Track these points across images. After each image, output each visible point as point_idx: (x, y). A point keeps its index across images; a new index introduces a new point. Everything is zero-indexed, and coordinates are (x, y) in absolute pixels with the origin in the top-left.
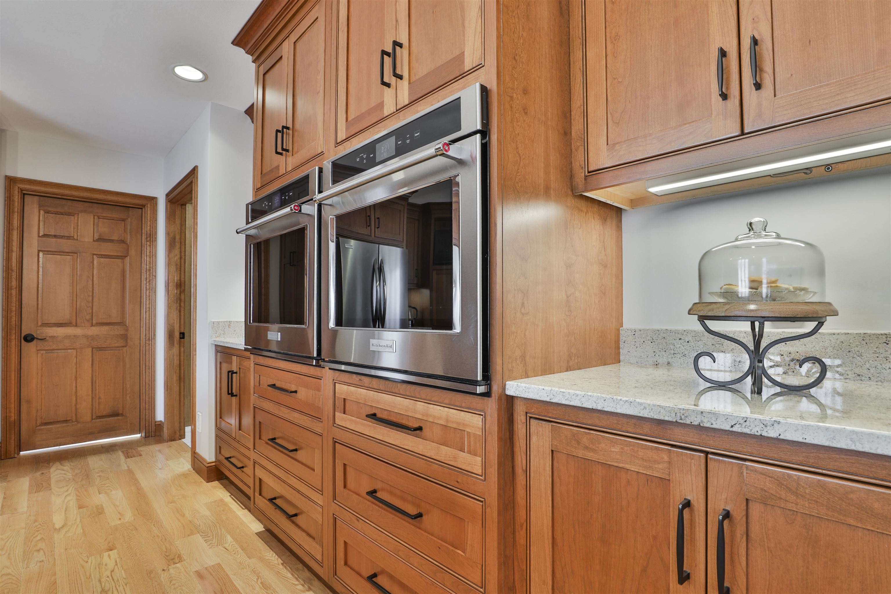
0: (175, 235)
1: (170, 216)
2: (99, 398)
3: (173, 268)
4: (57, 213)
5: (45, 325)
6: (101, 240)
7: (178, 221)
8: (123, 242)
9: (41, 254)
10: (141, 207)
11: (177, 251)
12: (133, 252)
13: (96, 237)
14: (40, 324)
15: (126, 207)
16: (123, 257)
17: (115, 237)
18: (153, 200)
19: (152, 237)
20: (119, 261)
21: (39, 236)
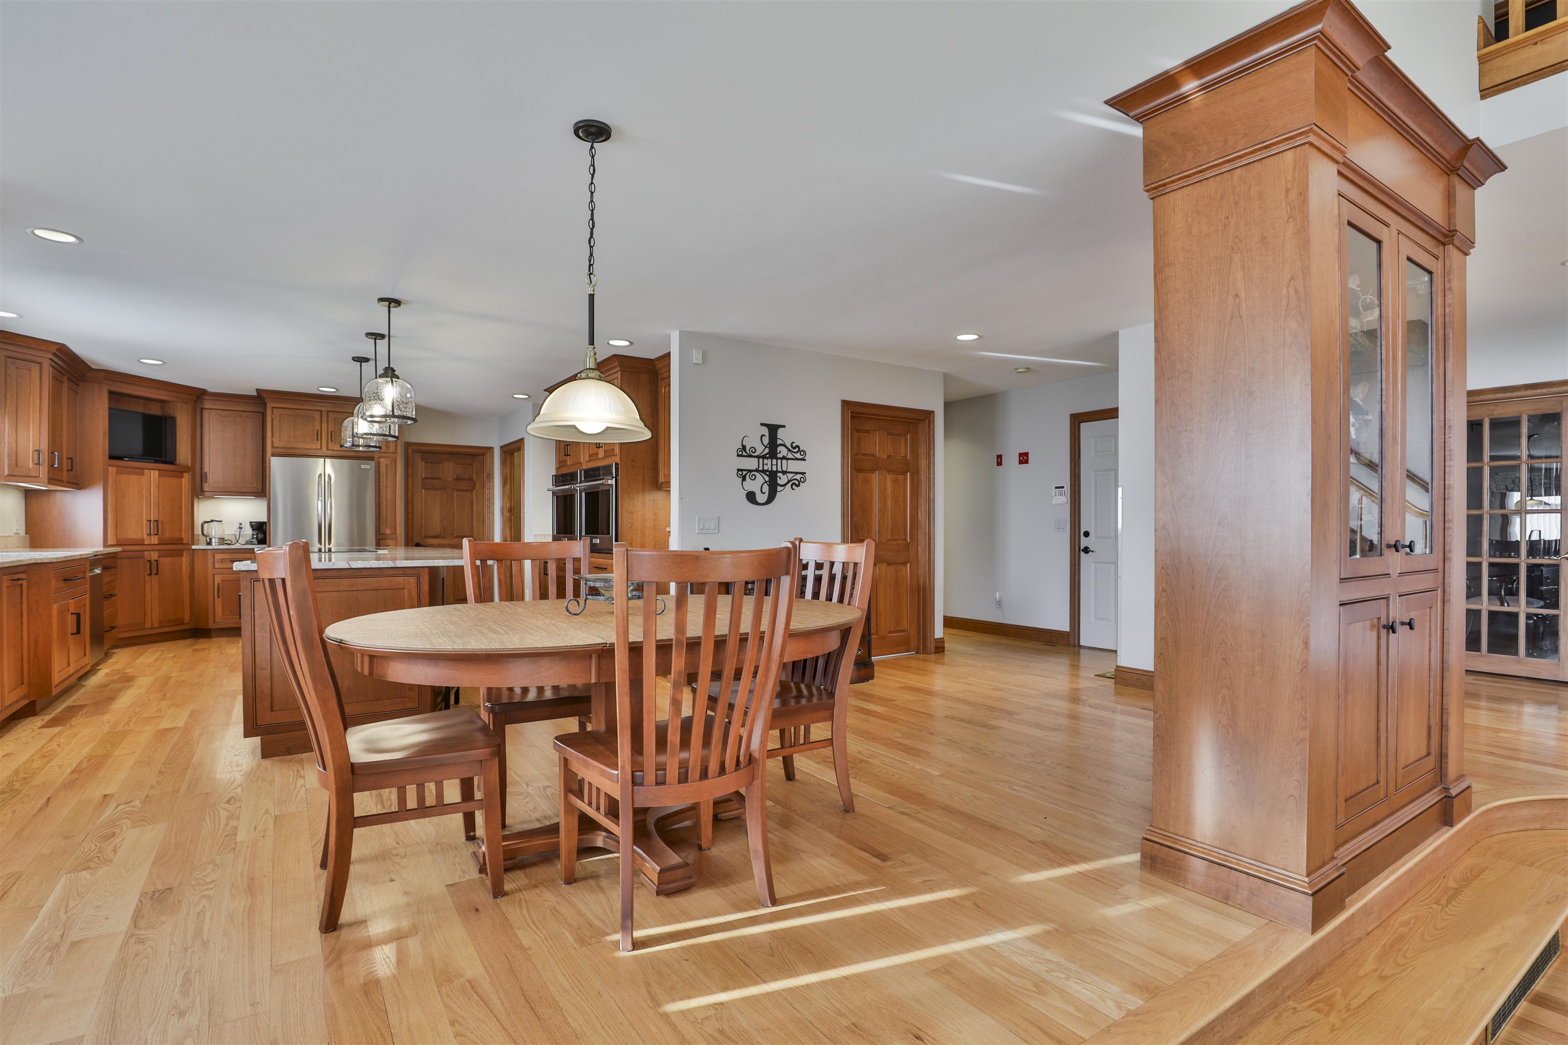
0: (507, 475)
1: (503, 462)
2: (458, 587)
3: (506, 498)
4: (431, 463)
5: (427, 537)
6: (458, 479)
7: (508, 465)
8: (471, 479)
9: (423, 490)
10: (483, 454)
11: (508, 486)
12: (478, 486)
13: (455, 477)
14: (423, 536)
15: (473, 455)
16: (471, 491)
17: (466, 477)
18: (490, 449)
19: (490, 476)
20: (469, 493)
21: (422, 479)
